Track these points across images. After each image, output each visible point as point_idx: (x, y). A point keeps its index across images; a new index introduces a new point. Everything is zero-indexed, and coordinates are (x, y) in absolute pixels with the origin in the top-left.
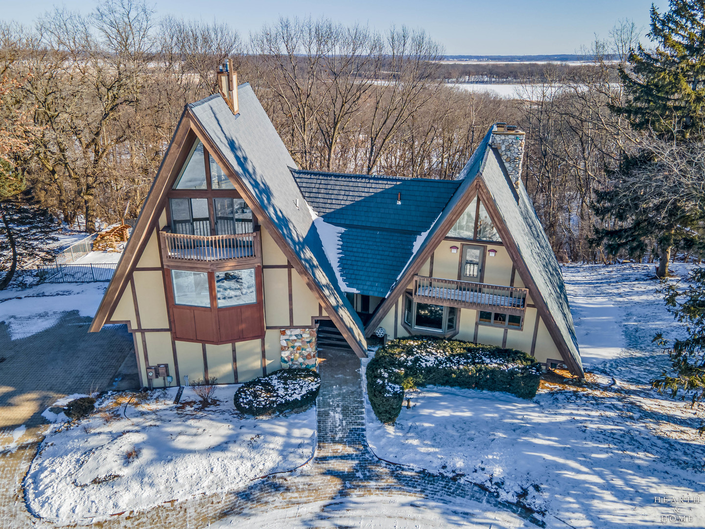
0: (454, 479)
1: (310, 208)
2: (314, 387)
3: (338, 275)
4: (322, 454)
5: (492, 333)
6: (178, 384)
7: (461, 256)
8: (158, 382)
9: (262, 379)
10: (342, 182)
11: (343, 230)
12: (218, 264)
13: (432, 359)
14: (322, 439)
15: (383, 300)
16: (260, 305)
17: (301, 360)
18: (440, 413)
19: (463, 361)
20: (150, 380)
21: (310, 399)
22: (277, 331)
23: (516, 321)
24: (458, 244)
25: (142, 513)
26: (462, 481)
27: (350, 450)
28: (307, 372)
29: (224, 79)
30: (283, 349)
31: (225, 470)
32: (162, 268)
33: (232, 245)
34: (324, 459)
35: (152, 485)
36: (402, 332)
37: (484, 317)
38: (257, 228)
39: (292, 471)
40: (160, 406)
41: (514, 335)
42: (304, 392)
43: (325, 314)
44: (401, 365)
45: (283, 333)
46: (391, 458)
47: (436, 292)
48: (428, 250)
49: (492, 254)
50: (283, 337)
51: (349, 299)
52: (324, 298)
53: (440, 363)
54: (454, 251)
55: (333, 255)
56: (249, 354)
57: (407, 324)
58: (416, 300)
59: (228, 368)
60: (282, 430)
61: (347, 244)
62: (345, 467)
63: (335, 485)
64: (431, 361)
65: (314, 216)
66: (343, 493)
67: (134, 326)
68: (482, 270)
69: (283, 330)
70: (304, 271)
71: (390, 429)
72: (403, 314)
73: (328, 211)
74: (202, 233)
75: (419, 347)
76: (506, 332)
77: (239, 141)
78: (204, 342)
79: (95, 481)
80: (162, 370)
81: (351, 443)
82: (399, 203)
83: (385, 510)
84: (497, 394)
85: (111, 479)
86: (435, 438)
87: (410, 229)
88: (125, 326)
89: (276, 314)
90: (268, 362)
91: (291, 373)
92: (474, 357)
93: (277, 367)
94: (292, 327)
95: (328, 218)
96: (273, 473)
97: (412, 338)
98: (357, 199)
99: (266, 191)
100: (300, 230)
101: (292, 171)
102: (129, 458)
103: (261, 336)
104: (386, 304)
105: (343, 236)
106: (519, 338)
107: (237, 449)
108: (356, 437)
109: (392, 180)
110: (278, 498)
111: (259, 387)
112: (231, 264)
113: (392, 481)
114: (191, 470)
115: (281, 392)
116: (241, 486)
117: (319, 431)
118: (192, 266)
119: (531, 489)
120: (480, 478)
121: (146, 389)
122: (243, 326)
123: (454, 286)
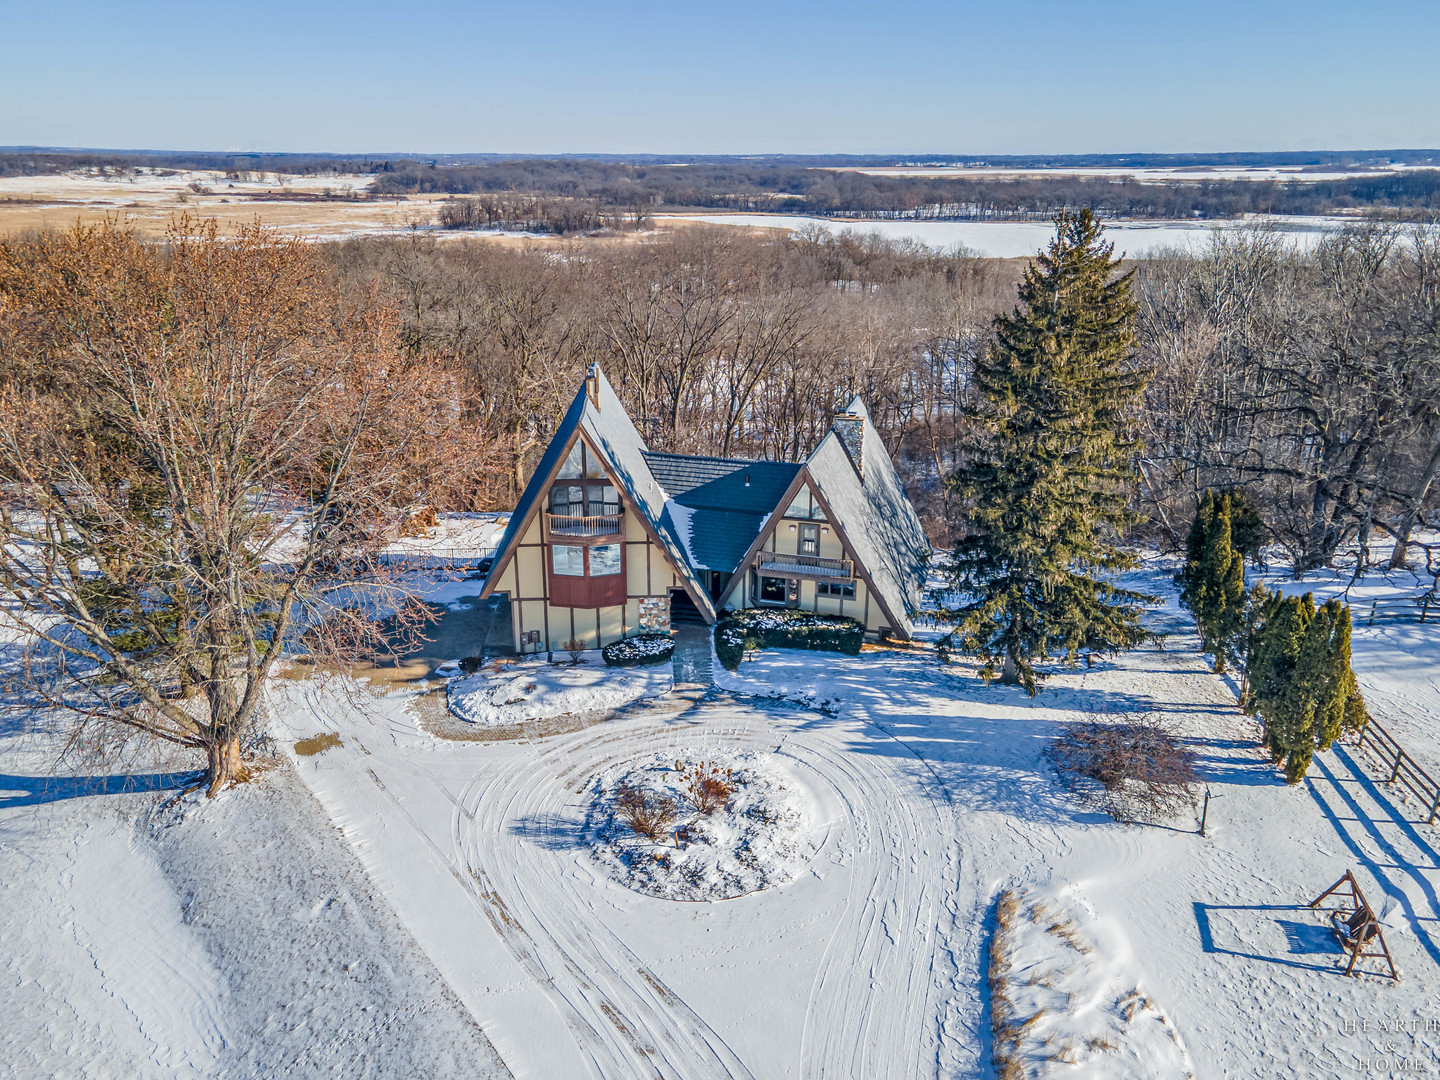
0: (779, 699)
1: (661, 490)
2: (670, 646)
3: (689, 553)
4: (678, 688)
5: (830, 603)
6: (547, 650)
7: (799, 534)
8: (530, 647)
9: (627, 639)
10: (692, 464)
11: (693, 511)
12: (592, 539)
13: (772, 622)
14: (677, 680)
15: (730, 575)
16: (623, 576)
17: (657, 627)
18: (774, 664)
19: (798, 623)
20: (522, 645)
21: (666, 655)
22: (637, 600)
23: (850, 594)
24: (796, 523)
25: (547, 720)
26: (784, 699)
27: (701, 686)
28: (663, 636)
29: (591, 384)
30: (641, 616)
31: (603, 696)
32: (542, 545)
33: (602, 524)
34: (678, 691)
35: (550, 704)
36: (749, 604)
37: (823, 590)
38: (622, 510)
39: (656, 697)
40: (536, 664)
41: (848, 604)
42: (661, 649)
43: (679, 584)
44: (744, 626)
45: (642, 602)
46: (732, 689)
47: (778, 567)
48: (772, 527)
49: (825, 532)
50: (642, 606)
51: (699, 575)
52: (678, 569)
53: (778, 625)
54: (793, 529)
55: (685, 536)
56: (612, 621)
57: (754, 598)
58: (760, 574)
59: (592, 634)
60: (645, 674)
61: (697, 523)
62: (697, 695)
63: (690, 704)
64: (770, 624)
65: (665, 497)
66: (694, 708)
67: (514, 595)
68: (817, 547)
69: (641, 599)
70: (661, 546)
71: (734, 674)
72: (750, 589)
73: (678, 492)
74: (576, 514)
75: (762, 614)
76: (842, 603)
77: (608, 439)
78: (572, 607)
79: (507, 703)
80: (534, 636)
81: (702, 682)
82: (748, 485)
83: (726, 715)
84: (829, 653)
85: (519, 701)
86: (768, 678)
87: (758, 509)
88: (506, 595)
89: (636, 585)
90: (627, 629)
91: (649, 637)
92: (809, 621)
93: (636, 632)
94: (649, 596)
95: (679, 499)
96: (641, 698)
97: (756, 608)
98: (707, 481)
99: (629, 480)
100: (656, 512)
101: (643, 453)
102: (528, 689)
103: (623, 603)
104: (733, 579)
105: (694, 517)
106: (854, 607)
107: (610, 685)
108: (706, 678)
109: (741, 463)
110: (646, 711)
111: (622, 645)
112: (603, 539)
113: (733, 701)
114: (577, 697)
115: (642, 649)
116: (618, 705)
117: (675, 675)
118: (569, 541)
119: (833, 701)
120: (796, 697)
121: (519, 654)
122: (610, 593)
123: (794, 560)
